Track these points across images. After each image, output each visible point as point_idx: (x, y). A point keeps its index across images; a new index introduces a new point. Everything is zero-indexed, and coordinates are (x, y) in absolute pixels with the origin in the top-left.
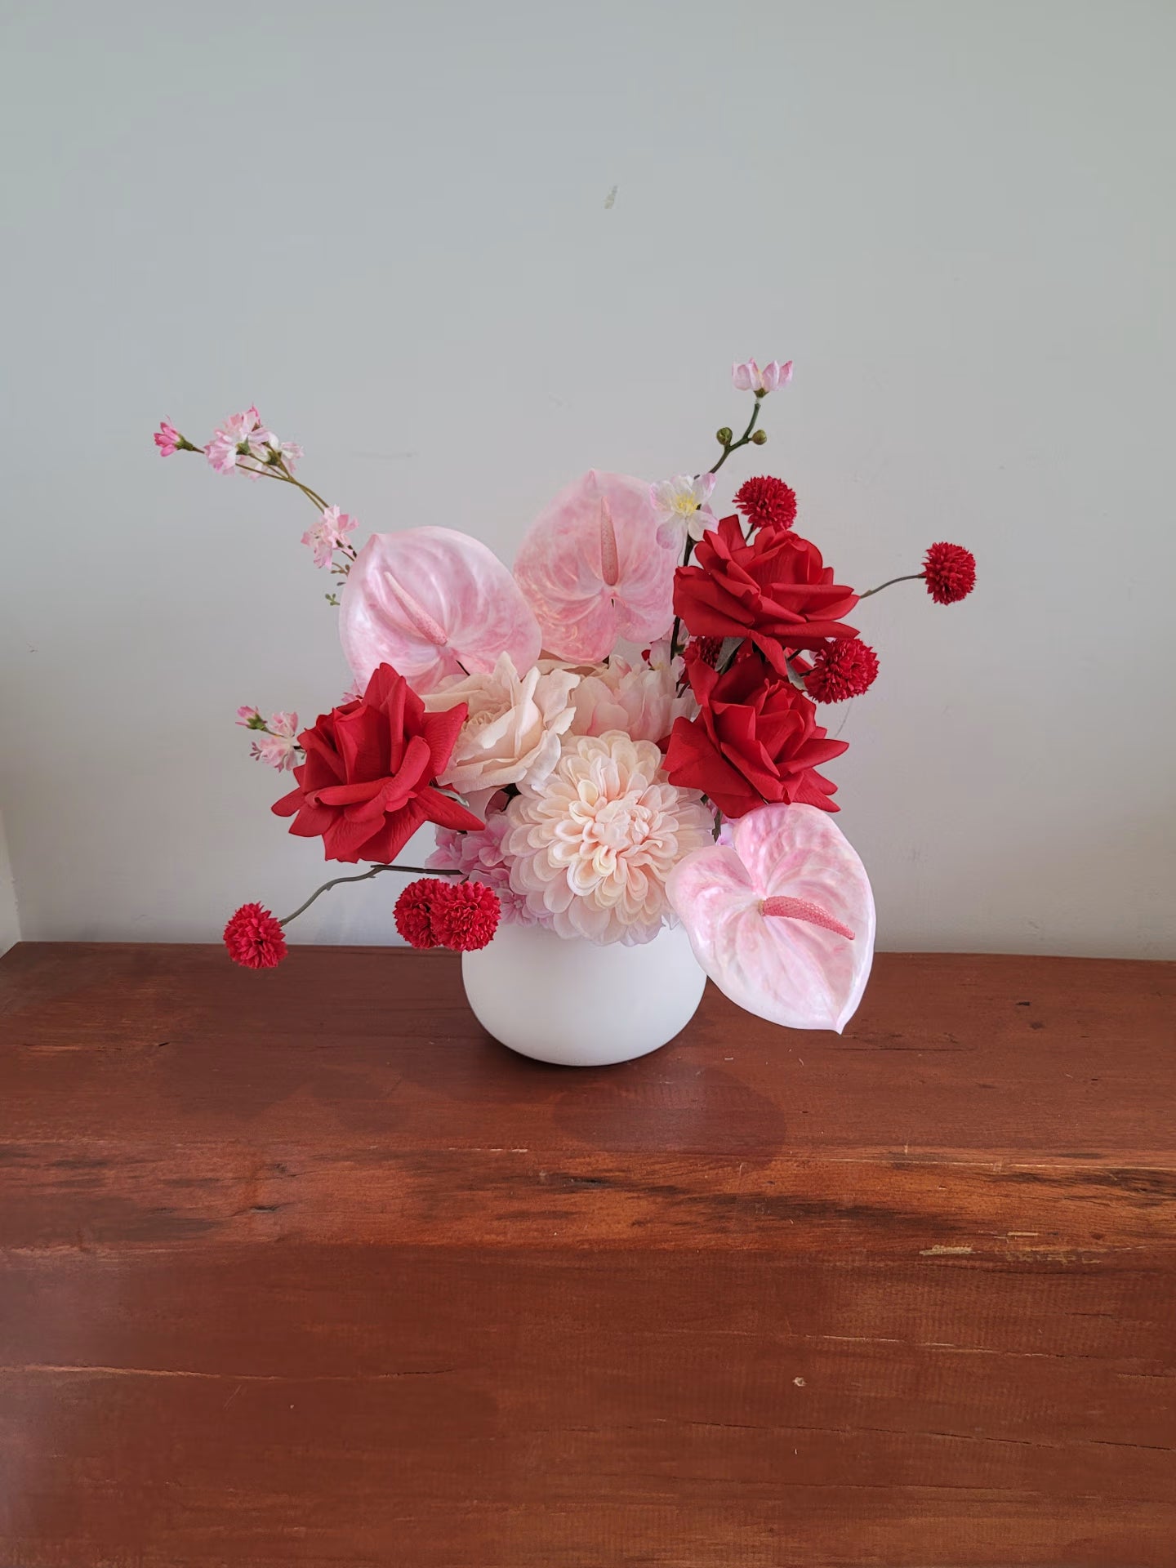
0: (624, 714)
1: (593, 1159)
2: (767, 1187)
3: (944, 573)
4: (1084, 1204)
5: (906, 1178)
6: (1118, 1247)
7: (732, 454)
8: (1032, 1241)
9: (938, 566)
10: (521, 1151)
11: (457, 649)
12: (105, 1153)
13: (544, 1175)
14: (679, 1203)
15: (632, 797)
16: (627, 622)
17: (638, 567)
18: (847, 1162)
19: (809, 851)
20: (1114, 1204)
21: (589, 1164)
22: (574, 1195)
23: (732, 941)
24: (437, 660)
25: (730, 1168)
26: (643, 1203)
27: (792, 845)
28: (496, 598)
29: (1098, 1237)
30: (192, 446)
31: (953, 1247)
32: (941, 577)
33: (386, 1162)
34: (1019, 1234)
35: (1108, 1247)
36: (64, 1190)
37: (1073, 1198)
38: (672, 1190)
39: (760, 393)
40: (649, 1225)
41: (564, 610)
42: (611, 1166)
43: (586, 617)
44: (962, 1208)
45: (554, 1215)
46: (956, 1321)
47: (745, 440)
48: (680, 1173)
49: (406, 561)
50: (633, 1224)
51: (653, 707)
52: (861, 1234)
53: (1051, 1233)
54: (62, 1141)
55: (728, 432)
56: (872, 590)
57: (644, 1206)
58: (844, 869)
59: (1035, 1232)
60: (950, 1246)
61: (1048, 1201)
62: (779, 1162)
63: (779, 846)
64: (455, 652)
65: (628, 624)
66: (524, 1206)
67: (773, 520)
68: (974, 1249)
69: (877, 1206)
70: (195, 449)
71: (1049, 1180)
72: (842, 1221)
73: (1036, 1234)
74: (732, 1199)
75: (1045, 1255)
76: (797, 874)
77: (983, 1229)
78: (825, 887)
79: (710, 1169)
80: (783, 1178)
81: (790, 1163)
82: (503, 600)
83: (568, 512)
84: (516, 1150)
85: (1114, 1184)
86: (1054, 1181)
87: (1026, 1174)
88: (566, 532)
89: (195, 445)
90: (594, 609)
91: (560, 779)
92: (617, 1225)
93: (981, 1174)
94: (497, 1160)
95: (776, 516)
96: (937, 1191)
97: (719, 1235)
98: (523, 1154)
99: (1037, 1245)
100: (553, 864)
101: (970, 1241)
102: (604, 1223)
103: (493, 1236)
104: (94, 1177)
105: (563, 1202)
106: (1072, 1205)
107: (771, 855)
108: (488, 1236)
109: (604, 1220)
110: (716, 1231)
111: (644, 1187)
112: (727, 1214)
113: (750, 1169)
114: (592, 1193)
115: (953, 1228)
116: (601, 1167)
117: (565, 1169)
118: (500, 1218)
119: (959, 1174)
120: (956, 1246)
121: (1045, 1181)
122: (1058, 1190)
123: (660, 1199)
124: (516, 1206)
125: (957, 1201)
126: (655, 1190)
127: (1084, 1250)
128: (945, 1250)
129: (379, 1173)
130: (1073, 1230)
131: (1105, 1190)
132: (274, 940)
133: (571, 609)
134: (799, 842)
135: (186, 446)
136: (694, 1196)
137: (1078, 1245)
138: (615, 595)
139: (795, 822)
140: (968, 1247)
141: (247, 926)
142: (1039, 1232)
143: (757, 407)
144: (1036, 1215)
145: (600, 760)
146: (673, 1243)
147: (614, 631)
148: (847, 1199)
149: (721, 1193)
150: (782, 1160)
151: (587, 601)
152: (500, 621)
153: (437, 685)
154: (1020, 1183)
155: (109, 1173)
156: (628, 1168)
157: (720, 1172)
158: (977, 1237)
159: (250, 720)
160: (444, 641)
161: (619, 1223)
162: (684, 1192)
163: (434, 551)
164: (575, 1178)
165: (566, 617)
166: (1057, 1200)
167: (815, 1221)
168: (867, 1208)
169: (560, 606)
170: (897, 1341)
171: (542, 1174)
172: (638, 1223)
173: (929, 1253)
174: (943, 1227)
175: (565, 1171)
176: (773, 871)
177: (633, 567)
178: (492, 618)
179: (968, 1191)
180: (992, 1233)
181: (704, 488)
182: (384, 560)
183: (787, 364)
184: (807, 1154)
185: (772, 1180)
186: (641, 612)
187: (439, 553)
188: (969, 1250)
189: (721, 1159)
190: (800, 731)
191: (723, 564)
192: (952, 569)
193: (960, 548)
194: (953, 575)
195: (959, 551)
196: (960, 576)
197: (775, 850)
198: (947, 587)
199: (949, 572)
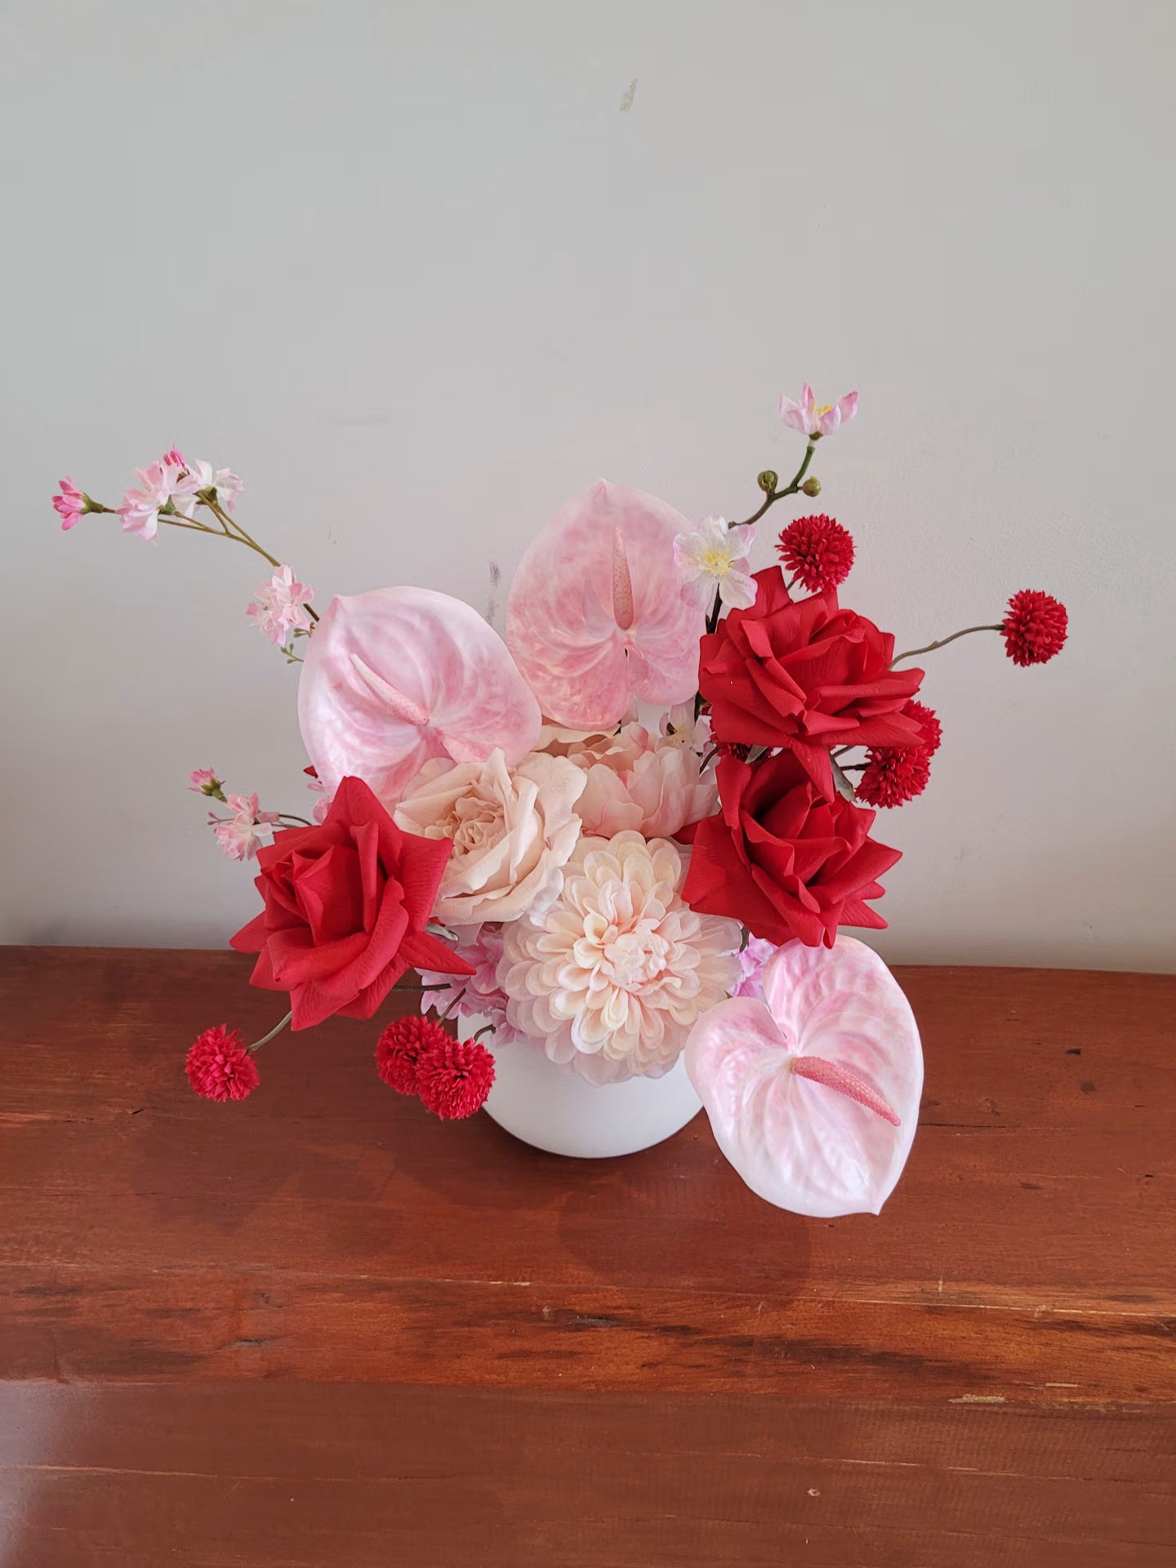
0: (639, 811)
1: (600, 1294)
2: (788, 1329)
3: (1029, 637)
4: (1130, 1355)
5: (938, 1324)
6: (1163, 1400)
7: (776, 503)
8: (1071, 1392)
9: (1022, 629)
10: (523, 1284)
11: (441, 729)
12: (78, 1279)
13: (548, 1311)
14: (691, 1345)
15: (646, 926)
16: (644, 679)
17: (658, 608)
18: (875, 1304)
19: (851, 995)
20: (1162, 1356)
21: (596, 1300)
22: (580, 1333)
23: (758, 1119)
24: (417, 741)
25: (748, 1308)
26: (655, 1343)
27: (831, 987)
28: (486, 671)
29: (1141, 1390)
30: (101, 506)
31: (986, 1396)
32: (1025, 640)
33: (378, 1295)
34: (1058, 1385)
35: (1152, 1400)
36: (37, 1320)
37: (1118, 1349)
38: (685, 1330)
39: (815, 436)
40: (660, 1367)
41: (569, 657)
42: (619, 1302)
43: (594, 668)
44: (997, 1357)
45: (559, 1355)
46: (982, 1452)
47: (794, 488)
48: (694, 1311)
49: (376, 631)
50: (643, 1366)
51: (673, 798)
52: (886, 1381)
53: (1092, 1385)
54: (30, 1264)
55: (772, 479)
56: (939, 641)
57: (655, 1347)
58: (891, 1019)
59: (1074, 1383)
60: (982, 1395)
61: (1092, 1351)
62: (802, 1302)
63: (816, 987)
64: (439, 733)
65: (646, 681)
66: (527, 1345)
67: (824, 579)
68: (1007, 1399)
69: (907, 1352)
70: (106, 510)
71: (1095, 1329)
72: (868, 1367)
73: (1076, 1386)
74: (748, 1342)
75: (1084, 1405)
76: (836, 1021)
77: (1018, 1379)
78: (868, 1041)
79: (727, 1308)
80: (805, 1319)
81: (813, 1305)
82: (494, 672)
83: (573, 535)
84: (518, 1283)
85: (1164, 1334)
86: (1100, 1330)
87: (1070, 1321)
88: (569, 559)
89: (105, 506)
90: (605, 658)
91: (563, 908)
92: (626, 1366)
93: (1021, 1321)
94: (497, 1295)
95: (828, 574)
96: (971, 1338)
97: (735, 1379)
98: (526, 1287)
99: (1075, 1396)
100: (555, 1014)
101: (1003, 1391)
102: (611, 1365)
103: (494, 1376)
104: (67, 1305)
105: (567, 1341)
106: (1117, 1356)
107: (807, 998)
108: (488, 1377)
109: (612, 1361)
110: (731, 1375)
111: (656, 1325)
112: (744, 1357)
113: (770, 1310)
114: (600, 1331)
115: (986, 1377)
116: (609, 1304)
117: (570, 1305)
118: (500, 1357)
119: (997, 1319)
120: (989, 1395)
121: (1090, 1329)
122: (1104, 1340)
123: (671, 1340)
124: (517, 1344)
125: (993, 1349)
126: (667, 1330)
127: (1126, 1402)
128: (976, 1399)
129: (370, 1306)
130: (1115, 1382)
131: (1154, 1341)
132: (243, 1077)
133: (576, 657)
134: (839, 984)
135: (95, 508)
136: (709, 1337)
137: (1119, 1397)
138: (630, 643)
139: (836, 960)
140: (1001, 1396)
141: (212, 1064)
142: (1079, 1384)
143: (810, 451)
144: (1076, 1365)
145: (610, 884)
146: (686, 1386)
147: (628, 690)
148: (874, 1343)
149: (738, 1334)
150: (805, 1300)
151: (595, 649)
152: (492, 697)
153: (418, 772)
154: (1061, 1331)
155: (84, 1302)
156: (638, 1305)
157: (738, 1311)
158: (1013, 1386)
159: (204, 787)
160: (425, 722)
161: (628, 1365)
162: (698, 1332)
163: (408, 618)
164: (582, 1316)
165: (571, 666)
166: (1100, 1351)
167: (839, 1367)
168: (896, 1354)
169: (563, 653)
170: (919, 1465)
171: (546, 1310)
172: (650, 1365)
173: (959, 1401)
174: (973, 1376)
175: (570, 1307)
176: (808, 1018)
177: (650, 609)
178: (482, 692)
179: (1004, 1339)
180: (1028, 1383)
181: (740, 539)
182: (349, 631)
183: (850, 395)
184: (832, 1293)
185: (794, 1322)
186: (660, 667)
187: (416, 621)
188: (1002, 1399)
189: (739, 1298)
190: (845, 852)
191: (761, 661)
192: (1038, 633)
193: (1051, 600)
194: (1040, 640)
195: (1049, 607)
196: (1048, 641)
197: (812, 993)
198: (1031, 653)
199: (1036, 636)
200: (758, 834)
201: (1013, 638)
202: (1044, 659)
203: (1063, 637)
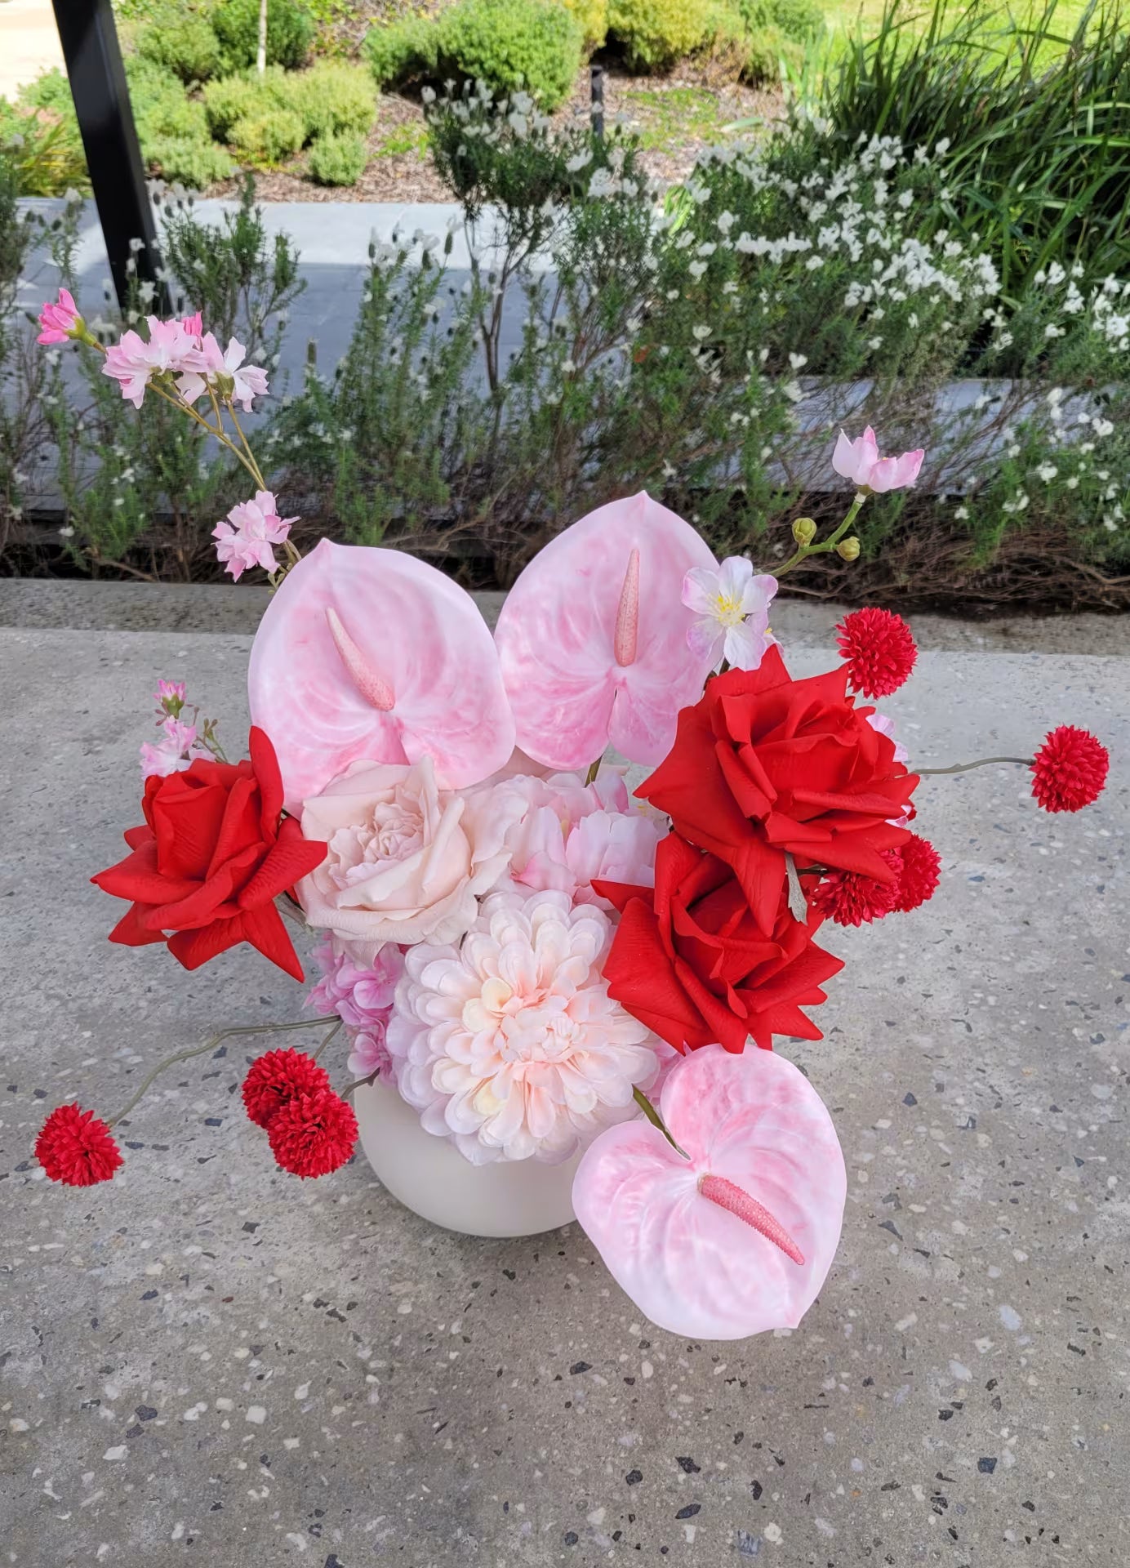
3: (1060, 778)
9: (1055, 768)
11: (404, 721)
19: (763, 1107)
27: (741, 1100)
32: (1055, 782)
41: (556, 682)
58: (809, 1131)
63: (725, 1100)
64: (401, 725)
76: (748, 1134)
78: (784, 1154)
83: (597, 547)
107: (715, 1113)
133: (563, 683)
134: (751, 1097)
138: (622, 683)
139: (746, 1072)
152: (468, 703)
160: (389, 708)
165: (555, 693)
169: (552, 676)
190: (779, 959)
191: (736, 746)
192: (1071, 776)
193: (1093, 743)
194: (1071, 784)
195: (1090, 749)
196: (1079, 786)
197: (720, 1105)
198: (1059, 797)
199: (1068, 778)
200: (688, 927)
201: (1042, 776)
202: (1073, 807)
203: (1099, 786)
